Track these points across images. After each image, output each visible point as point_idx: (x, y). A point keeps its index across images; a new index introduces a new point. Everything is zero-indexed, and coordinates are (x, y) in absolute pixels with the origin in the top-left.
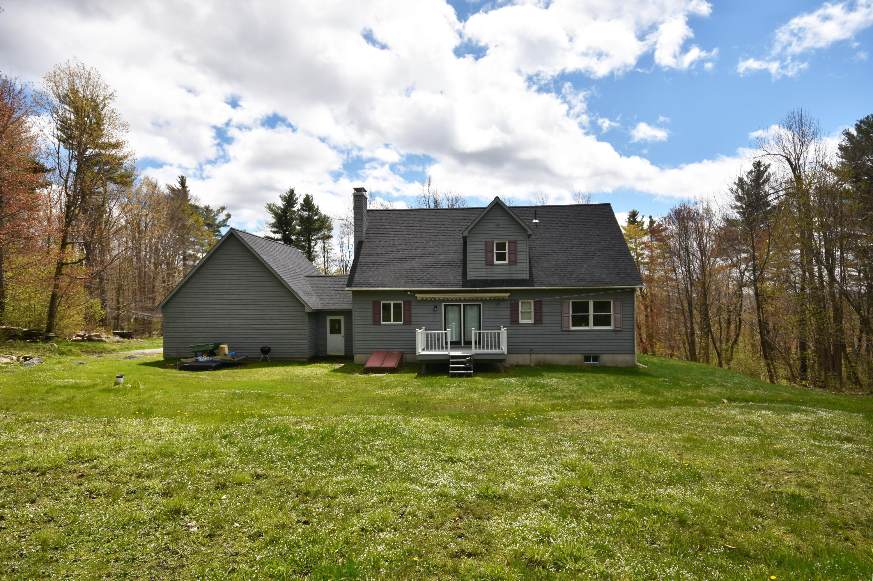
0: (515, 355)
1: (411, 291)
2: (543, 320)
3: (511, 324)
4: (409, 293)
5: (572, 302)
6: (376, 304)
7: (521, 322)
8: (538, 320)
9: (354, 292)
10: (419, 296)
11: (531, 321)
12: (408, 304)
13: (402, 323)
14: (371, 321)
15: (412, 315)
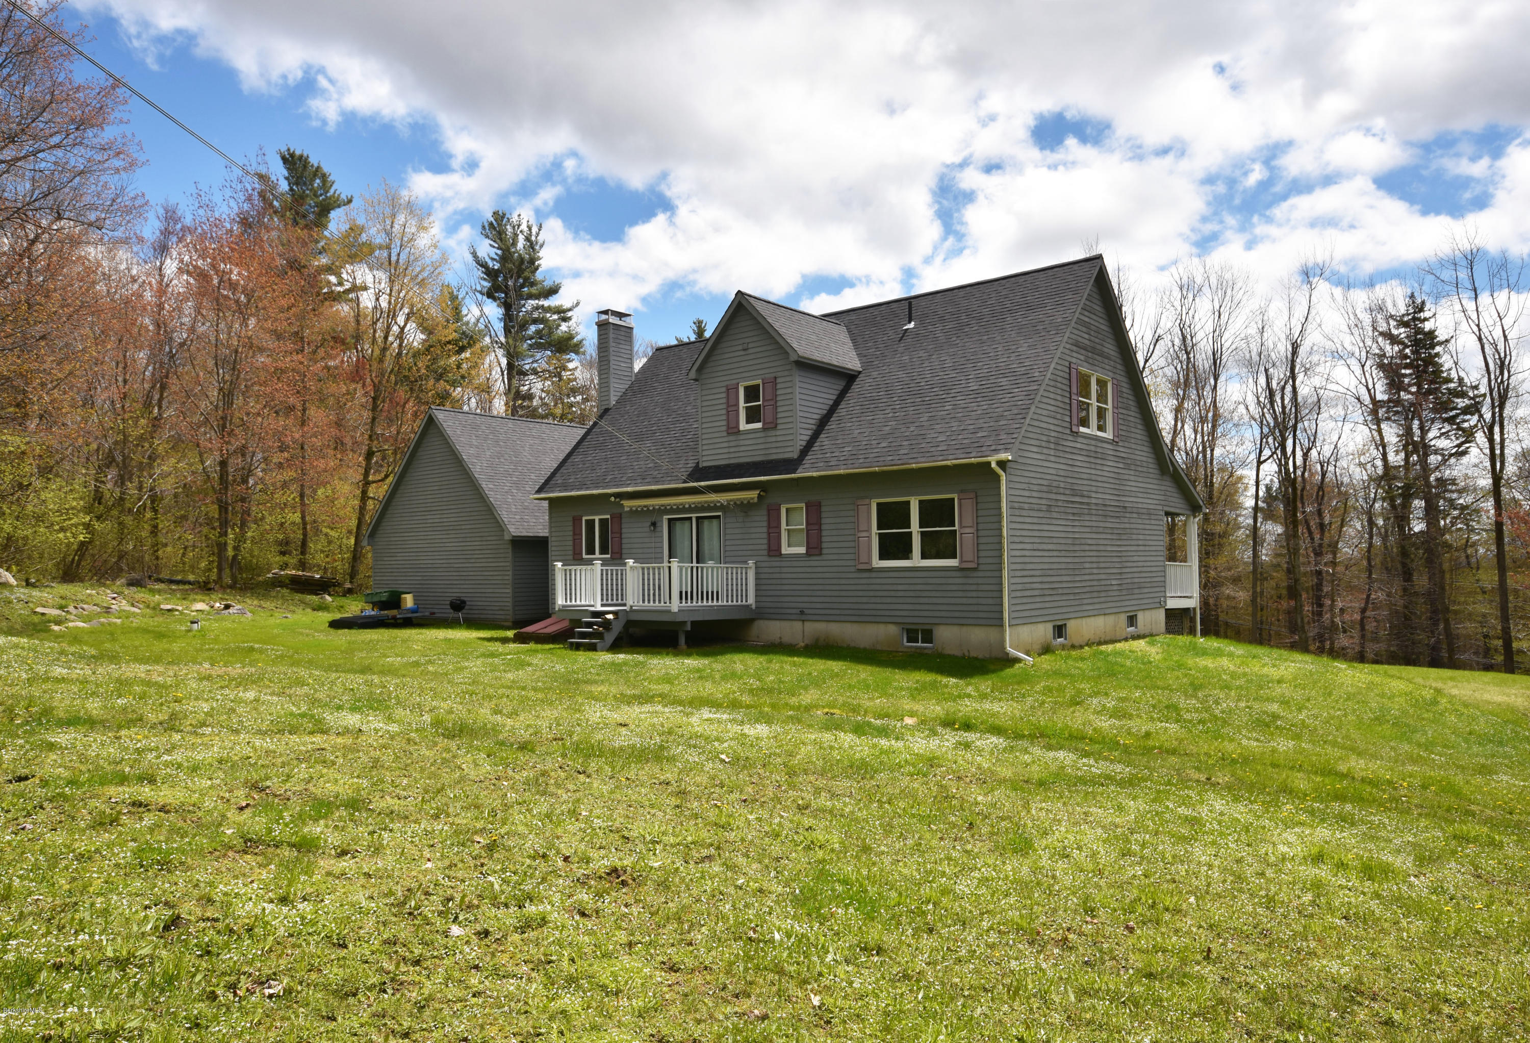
0: (777, 624)
1: (617, 495)
2: (824, 545)
3: (769, 556)
4: (613, 499)
5: (878, 504)
6: (577, 521)
7: (785, 550)
8: (814, 548)
9: (551, 500)
10: (628, 504)
11: (802, 550)
12: (618, 517)
13: (609, 556)
14: (571, 553)
15: (624, 541)
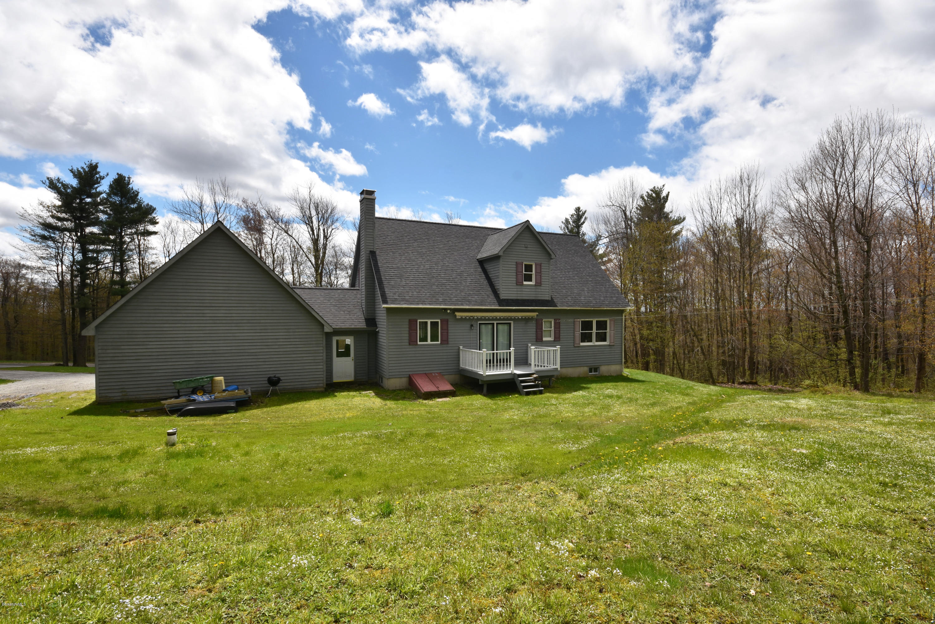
1: (450, 309)
2: (561, 337)
3: (536, 341)
4: (449, 311)
5: (581, 321)
6: (412, 324)
7: (544, 339)
8: (557, 338)
9: (388, 309)
10: (459, 315)
11: (552, 339)
12: (445, 322)
13: (439, 342)
14: (408, 341)
15: (449, 334)
